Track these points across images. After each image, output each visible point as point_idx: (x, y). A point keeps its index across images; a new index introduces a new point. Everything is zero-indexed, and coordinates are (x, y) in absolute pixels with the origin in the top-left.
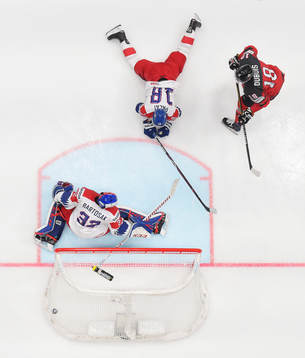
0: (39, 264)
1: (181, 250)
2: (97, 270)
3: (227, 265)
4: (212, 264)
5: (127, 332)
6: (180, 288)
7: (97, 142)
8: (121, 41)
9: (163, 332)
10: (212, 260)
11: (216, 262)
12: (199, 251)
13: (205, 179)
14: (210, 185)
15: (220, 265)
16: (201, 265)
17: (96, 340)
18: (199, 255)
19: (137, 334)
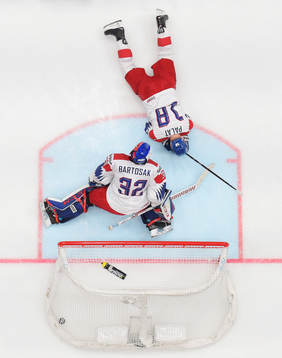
0: (40, 260)
1: (204, 244)
2: (107, 267)
3: (258, 261)
4: (240, 260)
5: (142, 339)
6: (204, 287)
7: (107, 119)
8: (118, 39)
9: (185, 338)
10: (241, 255)
11: (245, 257)
12: (226, 245)
13: (233, 161)
14: (239, 168)
15: (250, 261)
16: (229, 261)
17: (106, 347)
18: (225, 249)
19: (154, 341)
